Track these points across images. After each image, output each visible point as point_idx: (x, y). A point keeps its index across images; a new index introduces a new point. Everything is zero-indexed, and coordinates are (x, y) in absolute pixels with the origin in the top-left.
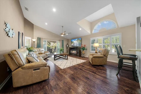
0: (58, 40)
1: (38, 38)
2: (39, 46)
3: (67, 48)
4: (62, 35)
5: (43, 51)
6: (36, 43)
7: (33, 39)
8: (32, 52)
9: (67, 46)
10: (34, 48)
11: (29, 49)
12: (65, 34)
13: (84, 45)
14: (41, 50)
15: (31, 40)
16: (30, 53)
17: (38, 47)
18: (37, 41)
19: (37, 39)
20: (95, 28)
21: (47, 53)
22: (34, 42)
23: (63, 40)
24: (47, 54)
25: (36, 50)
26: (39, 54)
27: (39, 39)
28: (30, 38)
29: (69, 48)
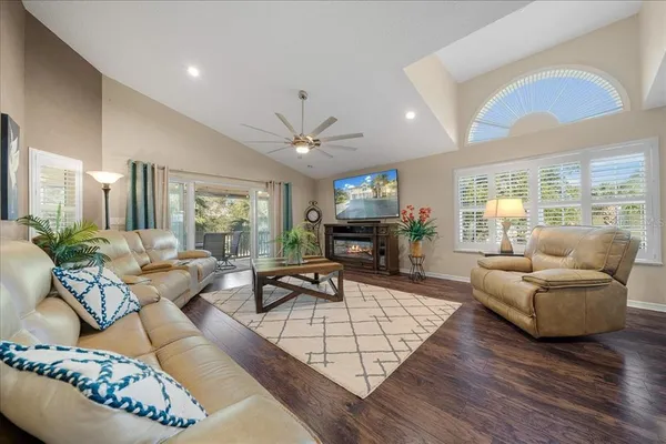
0: (262, 182)
1: (134, 166)
2: (141, 217)
3: (311, 226)
4: (303, 150)
5: (170, 247)
6: (119, 199)
7: (99, 168)
8: (88, 273)
9: (313, 216)
10: (102, 233)
11: (61, 241)
12: (317, 143)
13: (422, 212)
14: (160, 241)
15: (86, 177)
16: (70, 282)
17: (135, 227)
18: (129, 184)
19: (130, 174)
20: (480, 116)
21: (201, 263)
22: (107, 191)
23: (287, 185)
24: (201, 266)
25: (124, 246)
26: (145, 270)
27: (142, 174)
28: (76, 165)
29: (322, 230)
